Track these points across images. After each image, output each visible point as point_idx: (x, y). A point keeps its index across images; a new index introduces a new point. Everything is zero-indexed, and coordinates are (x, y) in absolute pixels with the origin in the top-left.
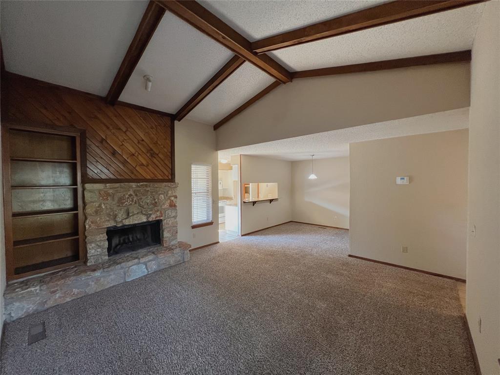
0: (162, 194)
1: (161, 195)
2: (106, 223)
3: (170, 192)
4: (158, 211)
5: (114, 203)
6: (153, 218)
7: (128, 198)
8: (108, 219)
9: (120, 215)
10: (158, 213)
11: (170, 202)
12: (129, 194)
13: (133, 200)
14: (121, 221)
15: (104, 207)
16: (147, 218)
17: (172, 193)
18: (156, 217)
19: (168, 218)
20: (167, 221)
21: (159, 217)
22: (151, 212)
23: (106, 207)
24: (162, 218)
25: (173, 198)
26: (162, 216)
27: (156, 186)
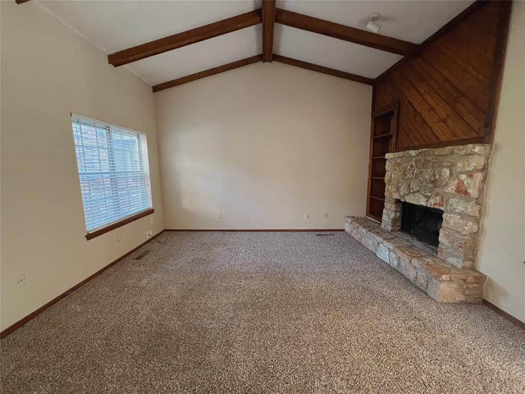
0: (447, 167)
1: (444, 169)
2: (395, 195)
3: (460, 165)
4: (437, 195)
5: (400, 174)
6: (432, 203)
7: (410, 170)
8: (395, 190)
9: (402, 189)
10: (437, 198)
11: (459, 184)
12: (410, 164)
13: (413, 174)
14: (403, 196)
15: (393, 178)
16: (427, 201)
17: (464, 166)
18: (435, 204)
19: (452, 212)
20: (447, 216)
21: (439, 205)
22: (429, 194)
23: (394, 177)
24: (442, 209)
25: (463, 177)
26: (442, 206)
27: (436, 153)
